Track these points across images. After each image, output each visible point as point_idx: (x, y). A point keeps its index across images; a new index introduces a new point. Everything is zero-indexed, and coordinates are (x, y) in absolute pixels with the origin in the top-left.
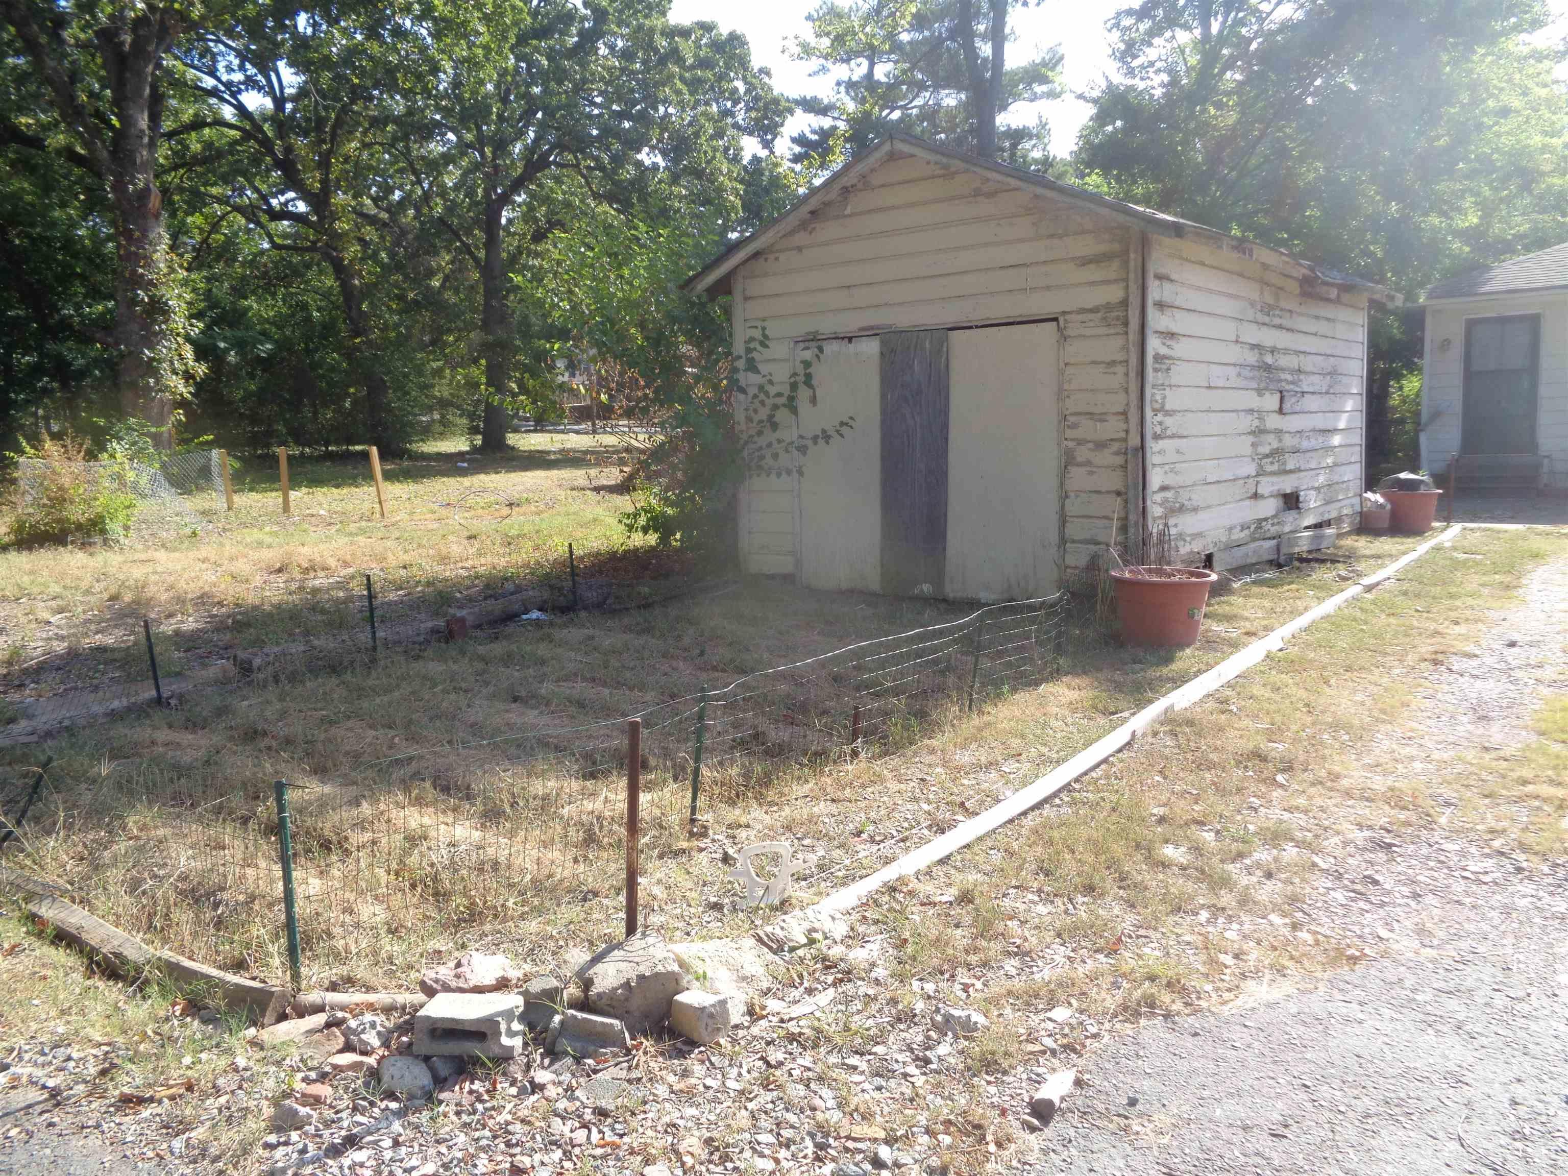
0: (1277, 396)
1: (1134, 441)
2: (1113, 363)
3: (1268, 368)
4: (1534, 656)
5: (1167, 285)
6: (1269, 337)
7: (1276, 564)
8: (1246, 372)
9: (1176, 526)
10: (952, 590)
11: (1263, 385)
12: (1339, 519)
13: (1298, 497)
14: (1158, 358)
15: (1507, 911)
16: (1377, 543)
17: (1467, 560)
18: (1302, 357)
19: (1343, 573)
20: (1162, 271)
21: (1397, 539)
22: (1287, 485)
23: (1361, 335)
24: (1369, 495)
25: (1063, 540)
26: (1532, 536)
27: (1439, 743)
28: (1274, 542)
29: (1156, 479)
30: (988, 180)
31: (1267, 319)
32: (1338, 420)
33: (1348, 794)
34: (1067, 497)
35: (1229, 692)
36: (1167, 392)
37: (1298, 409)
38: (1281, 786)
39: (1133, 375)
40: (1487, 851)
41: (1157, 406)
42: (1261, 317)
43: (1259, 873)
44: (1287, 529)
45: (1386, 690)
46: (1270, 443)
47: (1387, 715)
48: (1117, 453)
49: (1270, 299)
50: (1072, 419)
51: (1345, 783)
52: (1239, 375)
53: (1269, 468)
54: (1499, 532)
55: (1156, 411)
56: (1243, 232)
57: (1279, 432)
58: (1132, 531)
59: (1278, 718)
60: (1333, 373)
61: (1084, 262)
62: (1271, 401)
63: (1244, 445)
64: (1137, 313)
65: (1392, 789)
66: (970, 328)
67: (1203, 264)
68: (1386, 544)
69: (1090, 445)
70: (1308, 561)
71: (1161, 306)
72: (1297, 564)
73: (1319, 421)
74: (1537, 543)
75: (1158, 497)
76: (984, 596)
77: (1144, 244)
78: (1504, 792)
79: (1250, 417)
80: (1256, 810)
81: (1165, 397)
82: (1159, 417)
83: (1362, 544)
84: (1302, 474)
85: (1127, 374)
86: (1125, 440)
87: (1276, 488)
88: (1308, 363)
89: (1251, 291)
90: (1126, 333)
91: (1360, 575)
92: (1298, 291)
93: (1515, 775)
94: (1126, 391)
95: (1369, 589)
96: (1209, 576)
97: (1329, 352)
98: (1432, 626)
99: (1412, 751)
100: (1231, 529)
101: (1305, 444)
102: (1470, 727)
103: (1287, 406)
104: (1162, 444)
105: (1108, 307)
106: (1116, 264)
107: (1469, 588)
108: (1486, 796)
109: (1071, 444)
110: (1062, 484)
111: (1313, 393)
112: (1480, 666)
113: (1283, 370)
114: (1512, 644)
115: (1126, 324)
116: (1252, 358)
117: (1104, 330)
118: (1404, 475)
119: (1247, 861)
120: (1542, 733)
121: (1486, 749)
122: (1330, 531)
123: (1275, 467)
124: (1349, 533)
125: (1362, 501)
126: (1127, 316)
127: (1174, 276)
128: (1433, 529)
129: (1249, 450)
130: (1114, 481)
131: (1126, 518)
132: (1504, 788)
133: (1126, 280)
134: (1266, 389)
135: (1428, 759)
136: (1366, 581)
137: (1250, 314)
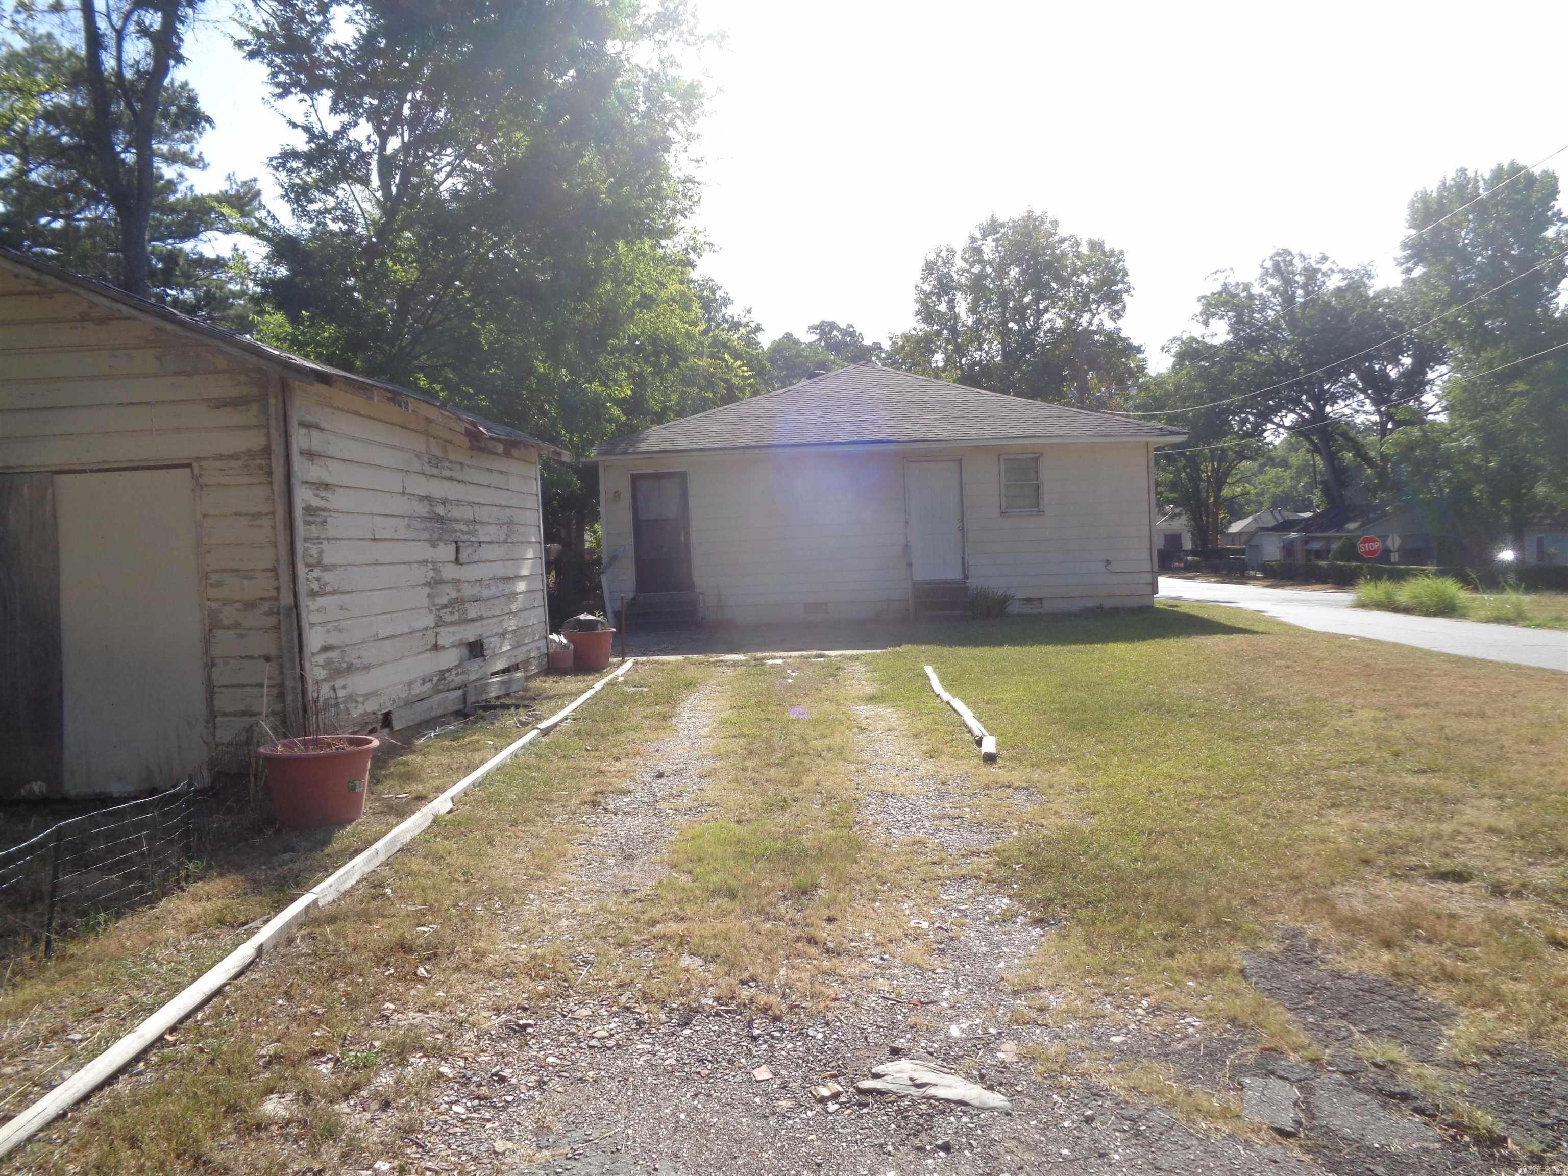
0: (454, 545)
1: (286, 599)
2: (258, 515)
3: (440, 519)
4: (676, 784)
5: (315, 433)
6: (439, 489)
7: (461, 714)
8: (417, 524)
9: (344, 687)
10: (73, 785)
11: (435, 536)
12: (527, 662)
13: (482, 645)
14: (309, 510)
15: (624, 1078)
16: (562, 683)
17: (635, 693)
18: (476, 508)
19: (523, 718)
20: (309, 418)
21: (580, 678)
22: (470, 633)
23: (535, 487)
24: (554, 637)
25: (212, 715)
26: (689, 667)
27: (585, 893)
28: (460, 692)
29: (314, 639)
30: (96, 305)
31: (435, 471)
32: (520, 567)
33: (491, 974)
34: (214, 665)
35: (387, 872)
36: (325, 545)
37: (476, 558)
38: (422, 980)
39: (280, 527)
40: (615, 1009)
41: (311, 561)
42: (427, 469)
43: (374, 1106)
44: (472, 677)
45: (546, 842)
46: (448, 593)
47: (544, 870)
48: (269, 613)
49: (438, 452)
50: (215, 577)
51: (489, 961)
52: (409, 526)
53: (448, 618)
54: (663, 664)
55: (311, 567)
56: (431, 383)
57: (456, 582)
58: (289, 698)
59: (431, 896)
60: (510, 523)
61: (220, 404)
62: (446, 552)
63: (420, 597)
64: (282, 461)
65: (534, 957)
66: (84, 471)
67: (357, 413)
68: (569, 683)
69: (238, 606)
70: (494, 707)
71: (310, 455)
72: (480, 712)
73: (499, 570)
74: (692, 672)
75: (321, 659)
76: (116, 789)
77: (285, 388)
78: (635, 937)
79: (424, 568)
80: (388, 1018)
81: (321, 552)
82: (316, 573)
83: (549, 684)
84: (485, 622)
85: (274, 527)
86: (277, 599)
87: (458, 637)
88: (483, 514)
89: (418, 443)
90: (271, 483)
91: (539, 719)
92: (468, 444)
93: (646, 917)
94: (275, 544)
95: (546, 732)
96: (371, 742)
97: (504, 503)
98: (595, 764)
99: (560, 908)
100: (410, 684)
101: (485, 593)
102: (616, 870)
103: (463, 556)
104: (321, 601)
105: (250, 454)
106: (255, 408)
107: (634, 721)
108: (620, 945)
109: (215, 605)
110: (207, 652)
111: (490, 542)
112: (633, 802)
113: (457, 520)
114: (660, 775)
115: (270, 474)
116: (421, 509)
117: (247, 480)
118: (582, 617)
119: (364, 1093)
120: (674, 866)
121: (626, 892)
122: (519, 675)
123: (456, 617)
124: (537, 675)
125: (548, 642)
126: (270, 466)
127: (324, 425)
128: (610, 664)
129: (425, 602)
130: (266, 644)
131: (282, 685)
132: (637, 932)
133: (267, 426)
134: (440, 539)
135: (573, 915)
136: (544, 725)
137: (416, 466)
